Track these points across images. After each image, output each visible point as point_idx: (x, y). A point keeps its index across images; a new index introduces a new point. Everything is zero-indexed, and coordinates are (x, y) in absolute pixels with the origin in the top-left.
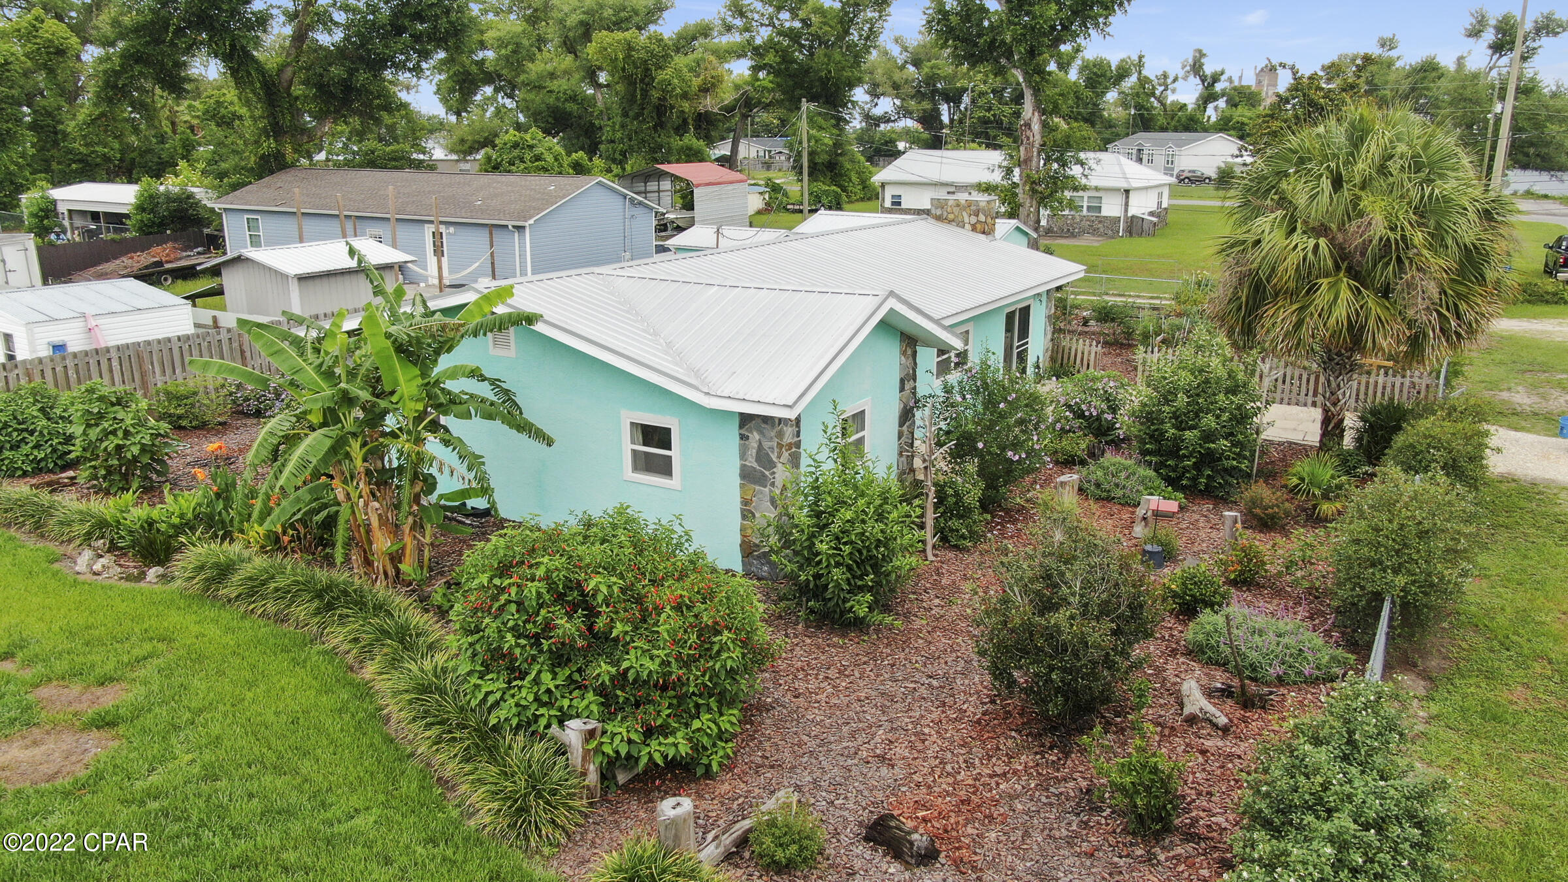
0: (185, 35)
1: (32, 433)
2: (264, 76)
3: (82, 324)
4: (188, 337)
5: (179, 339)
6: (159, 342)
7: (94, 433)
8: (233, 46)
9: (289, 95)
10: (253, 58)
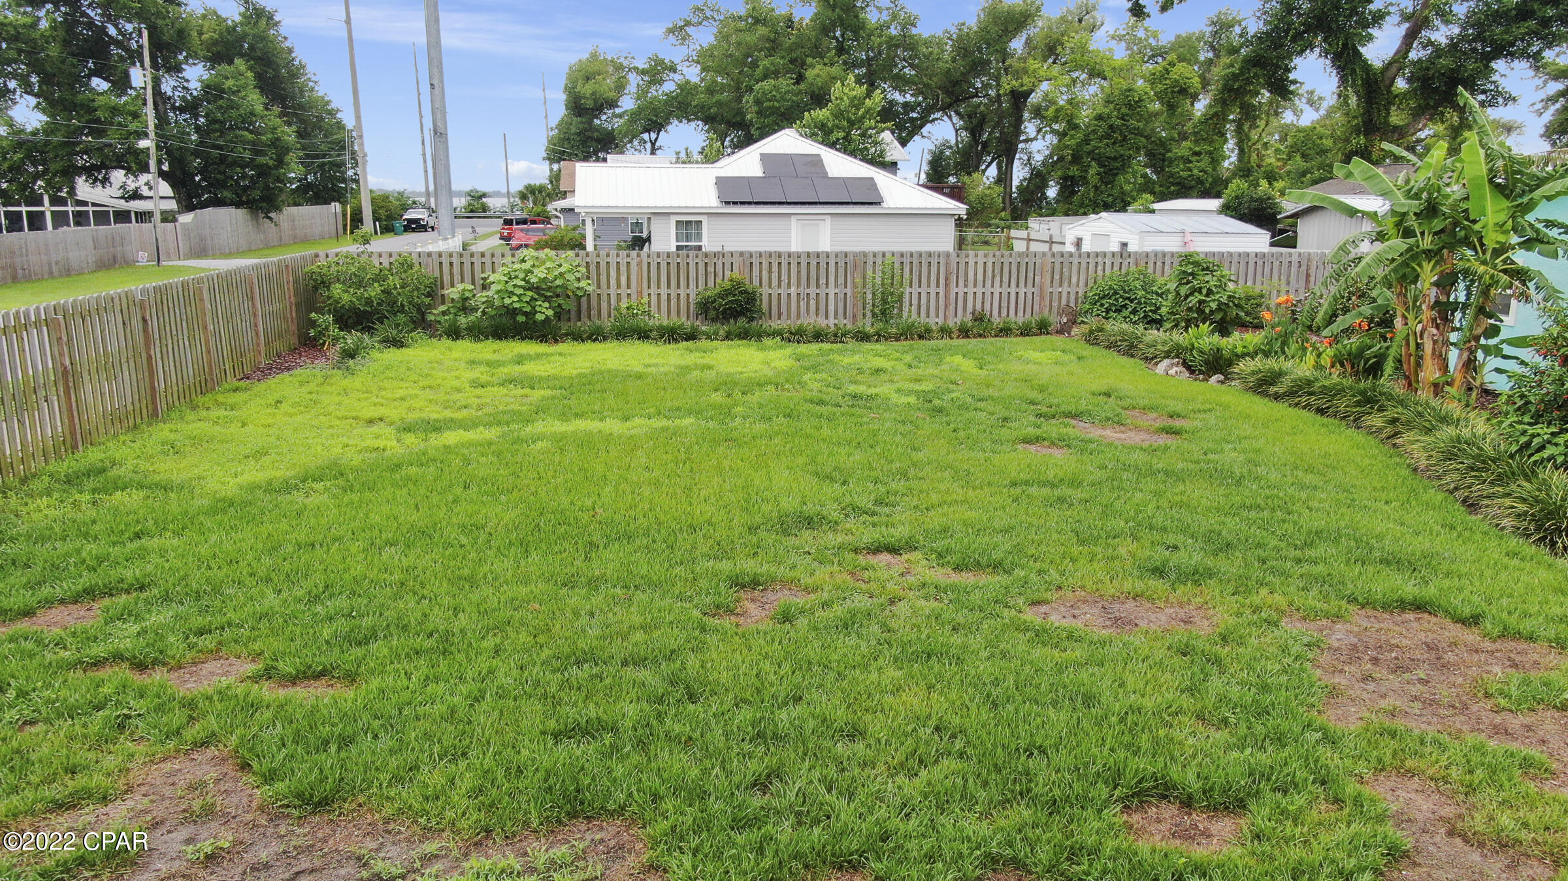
0: (1302, 38)
1: (1132, 301)
2: (1368, 74)
3: (1180, 239)
4: (1264, 255)
5: (1256, 254)
6: (1240, 255)
7: (1184, 290)
8: (1345, 45)
9: (1389, 92)
10: (1360, 55)
